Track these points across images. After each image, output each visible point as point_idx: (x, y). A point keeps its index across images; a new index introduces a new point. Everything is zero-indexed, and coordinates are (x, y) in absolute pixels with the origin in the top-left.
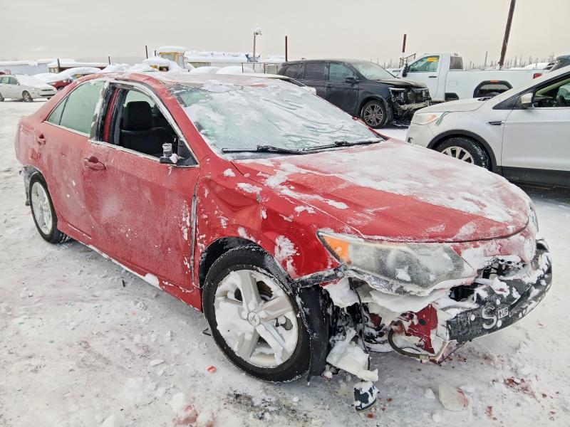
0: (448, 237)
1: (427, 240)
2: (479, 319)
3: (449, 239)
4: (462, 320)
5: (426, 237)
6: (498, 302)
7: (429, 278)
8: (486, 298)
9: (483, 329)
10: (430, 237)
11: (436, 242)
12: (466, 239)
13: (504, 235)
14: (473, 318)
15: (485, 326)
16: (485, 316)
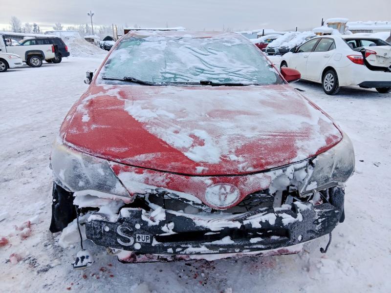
0: (118, 158)
1: (99, 155)
2: (112, 232)
3: (117, 160)
4: (96, 226)
5: (99, 153)
6: (138, 226)
7: (78, 183)
8: (124, 218)
9: (117, 243)
10: (103, 154)
11: (105, 159)
12: (134, 164)
13: (186, 172)
14: (107, 229)
15: (119, 241)
16: (120, 233)
